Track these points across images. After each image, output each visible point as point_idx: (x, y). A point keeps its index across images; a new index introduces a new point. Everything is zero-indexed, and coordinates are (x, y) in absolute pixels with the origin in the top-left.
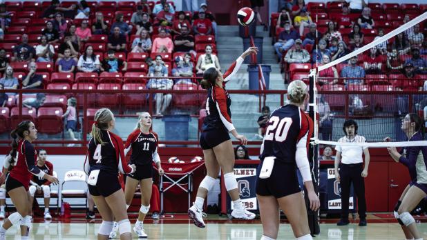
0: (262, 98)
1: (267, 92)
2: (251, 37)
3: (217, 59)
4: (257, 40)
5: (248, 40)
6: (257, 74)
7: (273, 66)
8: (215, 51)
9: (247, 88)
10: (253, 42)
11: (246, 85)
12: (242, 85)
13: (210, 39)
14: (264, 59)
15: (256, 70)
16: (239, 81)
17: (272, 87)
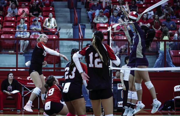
0: (81, 43)
1: (83, 39)
2: (75, 8)
3: (55, 20)
4: (78, 10)
5: (72, 10)
6: (78, 29)
7: (87, 25)
8: (54, 17)
9: (72, 38)
10: (75, 11)
11: (71, 36)
12: (69, 36)
13: (51, 9)
14: (81, 21)
15: (77, 27)
16: (67, 33)
17: (86, 37)
